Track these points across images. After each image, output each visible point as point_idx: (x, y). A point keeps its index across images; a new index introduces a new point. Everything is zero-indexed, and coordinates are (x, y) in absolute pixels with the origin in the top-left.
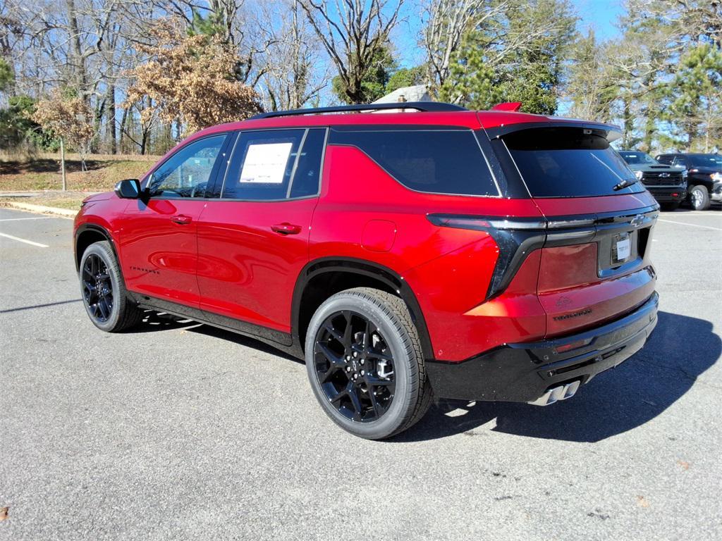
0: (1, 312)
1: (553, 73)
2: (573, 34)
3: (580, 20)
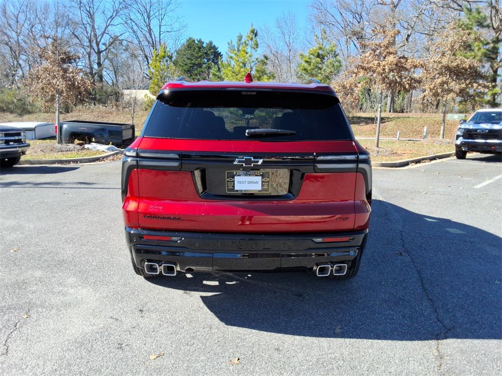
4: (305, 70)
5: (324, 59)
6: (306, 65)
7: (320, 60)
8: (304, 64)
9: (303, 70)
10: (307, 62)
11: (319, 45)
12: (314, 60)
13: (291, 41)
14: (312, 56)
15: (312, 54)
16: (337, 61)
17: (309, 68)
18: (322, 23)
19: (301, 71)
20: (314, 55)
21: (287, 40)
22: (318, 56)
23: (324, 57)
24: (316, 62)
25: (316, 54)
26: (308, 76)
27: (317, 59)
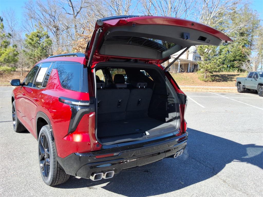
0: (1, 122)
1: (250, 41)
2: (259, 26)
3: (262, 21)
4: (30, 43)
5: (41, 38)
6: (30, 41)
7: (39, 38)
8: (29, 40)
9: (29, 43)
10: (31, 39)
11: (37, 31)
12: (35, 39)
13: (13, 25)
14: (34, 36)
15: (33, 35)
16: (49, 40)
17: (33, 43)
18: (32, 18)
19: (27, 44)
20: (35, 36)
21: (10, 24)
22: (38, 36)
23: (41, 37)
24: (37, 40)
25: (36, 35)
26: (32, 47)
27: (37, 38)
